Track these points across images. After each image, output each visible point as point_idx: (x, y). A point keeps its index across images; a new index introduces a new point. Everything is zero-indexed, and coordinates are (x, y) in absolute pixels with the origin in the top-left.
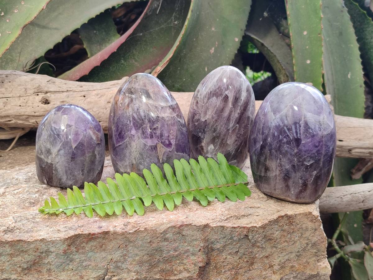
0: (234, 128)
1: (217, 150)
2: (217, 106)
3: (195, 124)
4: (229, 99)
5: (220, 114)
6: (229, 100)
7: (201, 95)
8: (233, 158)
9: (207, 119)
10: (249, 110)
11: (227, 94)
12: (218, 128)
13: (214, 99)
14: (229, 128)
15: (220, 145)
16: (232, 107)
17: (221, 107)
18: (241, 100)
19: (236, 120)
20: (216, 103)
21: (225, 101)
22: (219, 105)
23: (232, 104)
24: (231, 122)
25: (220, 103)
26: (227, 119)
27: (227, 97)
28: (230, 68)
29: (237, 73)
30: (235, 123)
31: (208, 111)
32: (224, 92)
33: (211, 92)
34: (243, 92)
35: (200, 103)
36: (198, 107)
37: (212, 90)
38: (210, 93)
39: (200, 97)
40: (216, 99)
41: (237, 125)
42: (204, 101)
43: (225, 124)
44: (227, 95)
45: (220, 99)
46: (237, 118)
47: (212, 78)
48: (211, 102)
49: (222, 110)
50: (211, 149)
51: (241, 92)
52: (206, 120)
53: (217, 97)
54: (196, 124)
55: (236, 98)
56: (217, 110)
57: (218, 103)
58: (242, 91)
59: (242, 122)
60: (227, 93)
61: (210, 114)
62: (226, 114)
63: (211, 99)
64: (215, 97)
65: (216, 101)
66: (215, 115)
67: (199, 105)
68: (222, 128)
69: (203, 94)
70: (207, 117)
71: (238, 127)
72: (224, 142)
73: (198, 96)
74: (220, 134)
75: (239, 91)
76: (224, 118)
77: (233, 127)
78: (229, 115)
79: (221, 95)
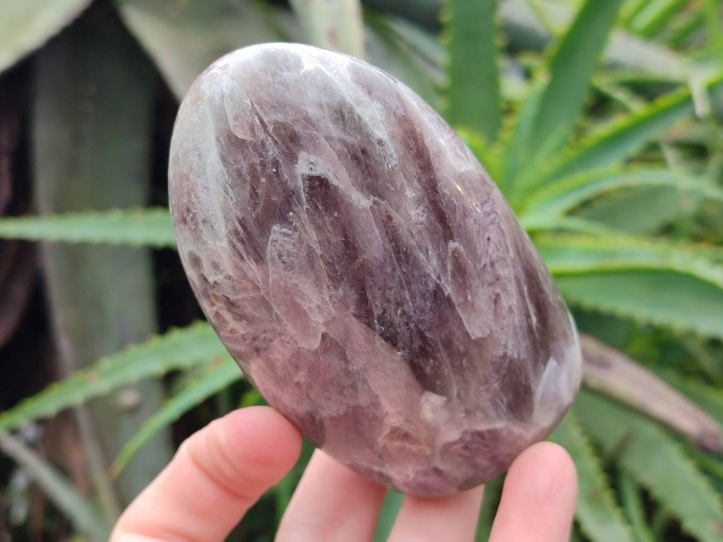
0: (449, 267)
1: (463, 395)
2: (319, 252)
3: (298, 384)
4: (334, 182)
5: (355, 266)
6: (336, 188)
7: (216, 266)
8: (536, 363)
9: (323, 329)
10: (439, 154)
11: (306, 171)
12: (397, 320)
13: (280, 238)
14: (431, 286)
15: (459, 370)
16: (375, 202)
17: (336, 239)
18: (380, 142)
19: (433, 233)
20: (301, 241)
21: (327, 209)
22: (320, 243)
23: (362, 191)
24: (422, 256)
25: (318, 229)
26: (399, 259)
27: (320, 186)
28: (226, 67)
29: (271, 59)
30: (437, 246)
31: (299, 300)
32: (293, 177)
33: (240, 223)
34: (359, 110)
35: (240, 297)
36: (250, 320)
37: (240, 214)
38: (244, 228)
39: (220, 278)
40: (285, 230)
41: (453, 245)
42: (250, 274)
43: (409, 284)
44: (311, 178)
45: (304, 216)
46: (431, 224)
47: (195, 166)
48: (280, 256)
49: (350, 248)
50: (434, 411)
51: (353, 118)
52: (324, 336)
53: (284, 220)
54: (303, 380)
55: (355, 157)
56: (328, 264)
57: (312, 236)
58: (351, 111)
59: (458, 218)
60: (303, 166)
61: (316, 301)
62: (374, 246)
63: (269, 247)
64: (276, 228)
65: (296, 235)
66: (341, 291)
67: (249, 310)
68: (410, 307)
69: (219, 257)
70: (317, 323)
71: (462, 249)
72: (462, 348)
73: (211, 279)
74: (421, 335)
75: (343, 116)
76: (382, 267)
77: (444, 266)
78: (391, 241)
79: (290, 196)
